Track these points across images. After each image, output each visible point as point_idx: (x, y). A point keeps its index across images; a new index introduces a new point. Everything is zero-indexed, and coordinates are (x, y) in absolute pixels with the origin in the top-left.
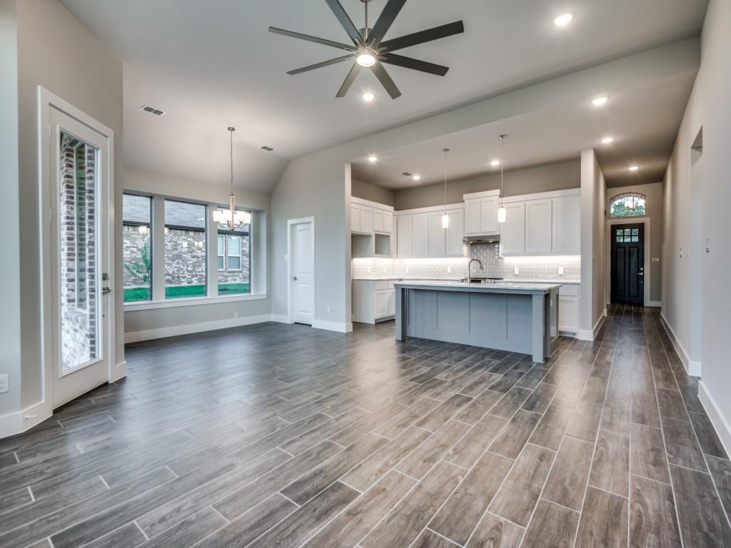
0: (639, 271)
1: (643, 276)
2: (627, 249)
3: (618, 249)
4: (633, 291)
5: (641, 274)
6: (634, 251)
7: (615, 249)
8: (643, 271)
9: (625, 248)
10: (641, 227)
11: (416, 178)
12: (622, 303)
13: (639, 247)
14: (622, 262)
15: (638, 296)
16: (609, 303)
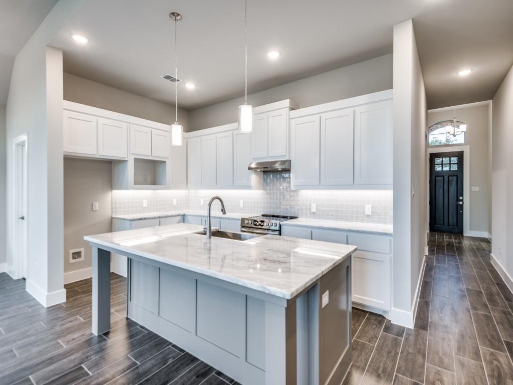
0: (458, 200)
1: (462, 205)
2: (446, 178)
3: (437, 178)
4: (453, 220)
5: (461, 203)
6: (452, 180)
7: (434, 177)
8: (462, 200)
9: (443, 176)
10: (460, 156)
11: (190, 86)
12: (442, 232)
13: (458, 176)
14: (441, 191)
15: (457, 226)
16: (428, 232)
